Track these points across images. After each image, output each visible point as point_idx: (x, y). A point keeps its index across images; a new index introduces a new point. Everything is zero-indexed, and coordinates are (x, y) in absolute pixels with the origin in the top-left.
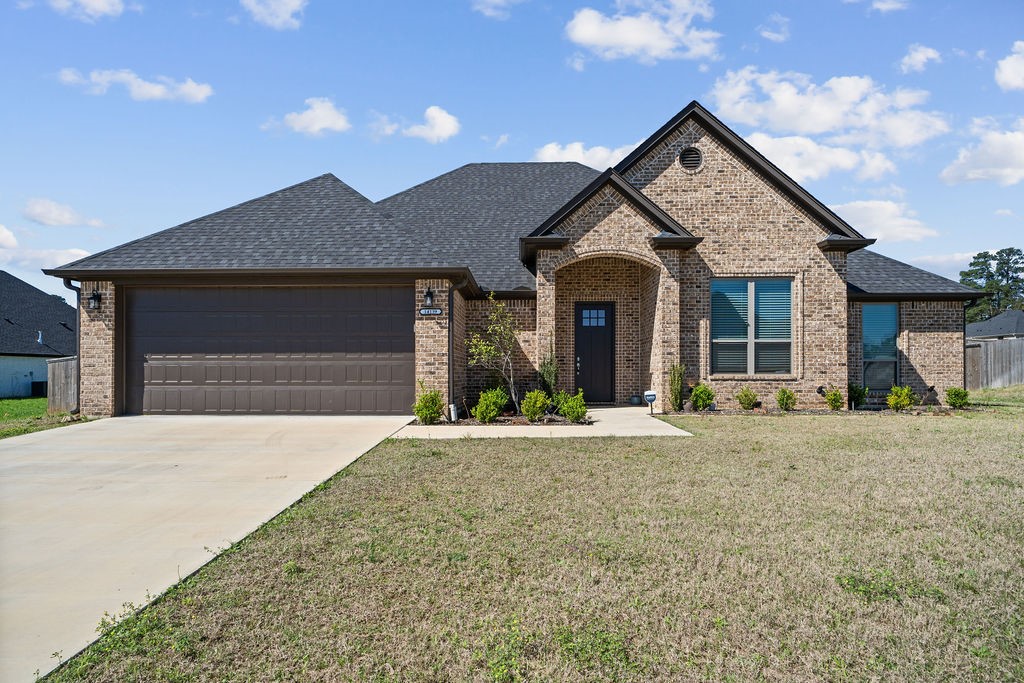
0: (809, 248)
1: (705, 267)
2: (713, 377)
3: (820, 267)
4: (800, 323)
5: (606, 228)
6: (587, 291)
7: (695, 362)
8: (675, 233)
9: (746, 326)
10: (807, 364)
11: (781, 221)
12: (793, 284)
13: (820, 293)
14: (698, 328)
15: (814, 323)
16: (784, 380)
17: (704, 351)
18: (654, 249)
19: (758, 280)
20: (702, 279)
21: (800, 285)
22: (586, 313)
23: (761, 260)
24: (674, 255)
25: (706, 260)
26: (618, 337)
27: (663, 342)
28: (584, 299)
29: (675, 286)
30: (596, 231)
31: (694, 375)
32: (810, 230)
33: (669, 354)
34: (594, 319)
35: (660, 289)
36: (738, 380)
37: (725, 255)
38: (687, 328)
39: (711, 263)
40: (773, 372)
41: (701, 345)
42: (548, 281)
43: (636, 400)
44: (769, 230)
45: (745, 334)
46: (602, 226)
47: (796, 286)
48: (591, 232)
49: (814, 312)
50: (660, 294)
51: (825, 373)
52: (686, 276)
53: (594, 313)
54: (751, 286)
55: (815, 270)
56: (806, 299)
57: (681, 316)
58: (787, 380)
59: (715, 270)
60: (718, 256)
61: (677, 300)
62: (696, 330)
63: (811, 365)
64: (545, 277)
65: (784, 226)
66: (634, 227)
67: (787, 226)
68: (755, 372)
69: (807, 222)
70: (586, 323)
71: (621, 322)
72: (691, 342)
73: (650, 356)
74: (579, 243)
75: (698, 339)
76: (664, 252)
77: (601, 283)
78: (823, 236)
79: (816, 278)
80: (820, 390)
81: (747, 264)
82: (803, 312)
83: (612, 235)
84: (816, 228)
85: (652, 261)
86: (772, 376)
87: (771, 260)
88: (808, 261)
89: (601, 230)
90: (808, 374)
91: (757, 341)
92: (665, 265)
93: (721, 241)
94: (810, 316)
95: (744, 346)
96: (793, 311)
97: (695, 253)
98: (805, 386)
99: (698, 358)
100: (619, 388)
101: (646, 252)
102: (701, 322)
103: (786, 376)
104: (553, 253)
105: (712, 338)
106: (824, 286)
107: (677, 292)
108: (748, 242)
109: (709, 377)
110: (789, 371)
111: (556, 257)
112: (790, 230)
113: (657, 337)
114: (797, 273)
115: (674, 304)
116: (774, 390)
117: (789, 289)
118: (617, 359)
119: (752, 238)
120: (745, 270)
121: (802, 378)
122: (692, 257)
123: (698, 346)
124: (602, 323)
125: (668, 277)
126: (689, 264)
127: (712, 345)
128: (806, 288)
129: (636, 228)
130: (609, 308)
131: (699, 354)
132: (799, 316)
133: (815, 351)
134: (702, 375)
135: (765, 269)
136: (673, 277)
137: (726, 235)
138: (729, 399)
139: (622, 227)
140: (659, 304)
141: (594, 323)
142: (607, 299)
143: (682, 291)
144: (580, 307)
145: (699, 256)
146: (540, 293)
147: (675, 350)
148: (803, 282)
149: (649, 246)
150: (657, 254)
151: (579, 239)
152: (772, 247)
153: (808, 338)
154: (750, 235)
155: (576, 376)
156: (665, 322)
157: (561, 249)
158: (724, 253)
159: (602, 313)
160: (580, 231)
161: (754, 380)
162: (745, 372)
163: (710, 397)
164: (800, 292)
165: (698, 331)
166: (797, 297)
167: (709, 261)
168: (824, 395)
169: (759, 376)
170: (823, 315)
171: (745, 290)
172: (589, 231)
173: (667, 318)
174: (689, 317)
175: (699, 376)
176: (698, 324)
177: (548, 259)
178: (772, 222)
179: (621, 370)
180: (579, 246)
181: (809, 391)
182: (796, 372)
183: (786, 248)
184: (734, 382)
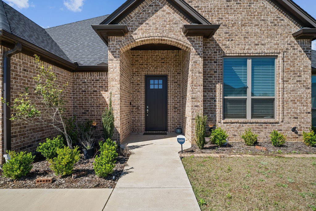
0: (287, 37)
1: (220, 50)
2: (225, 121)
3: (294, 49)
4: (281, 86)
5: (154, 21)
6: (152, 69)
7: (213, 112)
8: (200, 23)
9: (246, 88)
10: (285, 112)
11: (269, 19)
12: (276, 61)
13: (294, 66)
14: (215, 89)
15: (290, 86)
16: (270, 123)
17: (219, 104)
18: (186, 36)
19: (253, 58)
20: (218, 57)
21: (281, 61)
22: (152, 82)
23: (256, 45)
24: (199, 40)
25: (220, 45)
26: (169, 95)
27: (192, 98)
28: (150, 73)
29: (200, 60)
30: (148, 24)
31: (212, 119)
32: (288, 25)
33: (196, 106)
34: (156, 85)
35: (190, 63)
36: (241, 123)
37: (233, 42)
38: (208, 89)
39: (224, 47)
40: (262, 117)
41: (217, 100)
42: (115, 57)
43: (179, 131)
44: (261, 25)
45: (245, 93)
46: (151, 20)
47: (278, 62)
48: (144, 24)
49: (290, 79)
50: (190, 66)
51: (297, 118)
52: (207, 55)
53: (156, 82)
54: (249, 62)
55: (291, 51)
56: (285, 70)
57: (204, 82)
58: (273, 123)
59: (227, 52)
60: (228, 43)
61: (201, 70)
62: (214, 90)
63: (288, 113)
64: (113, 55)
65: (271, 23)
66: (172, 21)
67: (273, 23)
68: (252, 117)
69: (286, 20)
70: (152, 87)
71: (171, 86)
72: (210, 98)
73: (185, 106)
74: (136, 31)
75: (215, 96)
76: (193, 37)
77: (159, 64)
78: (296, 29)
79: (292, 57)
80: (294, 130)
81: (247, 47)
82: (283, 79)
83: (157, 26)
84: (292, 24)
85: (185, 44)
86: (262, 120)
87: (263, 45)
88: (286, 46)
89: (151, 23)
90: (286, 119)
91: (253, 97)
92: (193, 46)
93: (230, 32)
94: (287, 81)
95: (245, 101)
96: (276, 78)
97: (213, 40)
98: (284, 127)
99: (215, 109)
100: (170, 123)
101: (180, 37)
102: (217, 85)
103: (272, 120)
104: (120, 38)
105: (224, 95)
106: (296, 62)
107: (201, 64)
108: (248, 33)
109: (222, 121)
110: (273, 117)
111: (120, 41)
112: (275, 25)
113: (189, 95)
114: (279, 53)
115: (199, 73)
116: (264, 130)
117: (273, 64)
118: (169, 107)
119: (250, 31)
120: (246, 51)
121: (282, 122)
122: (212, 43)
123: (215, 101)
124: (161, 87)
125: (195, 54)
126: (209, 48)
127: (224, 100)
128: (285, 63)
129: (174, 21)
130: (164, 78)
131: (215, 106)
132: (281, 81)
133: (291, 104)
134: (218, 119)
135: (258, 51)
136: (199, 54)
137: (234, 28)
138: (235, 135)
139: (165, 21)
140: (190, 73)
141: (156, 87)
142: (163, 73)
143: (205, 65)
144: (148, 78)
145: (216, 42)
146: (110, 65)
147: (200, 104)
148: (283, 59)
149: (182, 33)
150: (188, 39)
151: (136, 29)
152: (263, 36)
153: (286, 96)
154: (248, 29)
155: (146, 117)
156: (194, 85)
157: (124, 36)
158: (232, 40)
159: (161, 82)
160: (137, 23)
161: (251, 123)
162: (245, 117)
163: (224, 137)
164: (281, 65)
165: (215, 91)
166: (279, 69)
167: (223, 45)
168: (296, 133)
169: (254, 120)
170: (295, 81)
171: (245, 64)
172: (142, 24)
173: (195, 83)
174: (210, 82)
175: (216, 121)
176: (215, 86)
177: (115, 43)
178: (263, 20)
179: (171, 114)
180: (136, 34)
181: (287, 130)
182: (278, 117)
183: (272, 37)
184: (238, 124)
